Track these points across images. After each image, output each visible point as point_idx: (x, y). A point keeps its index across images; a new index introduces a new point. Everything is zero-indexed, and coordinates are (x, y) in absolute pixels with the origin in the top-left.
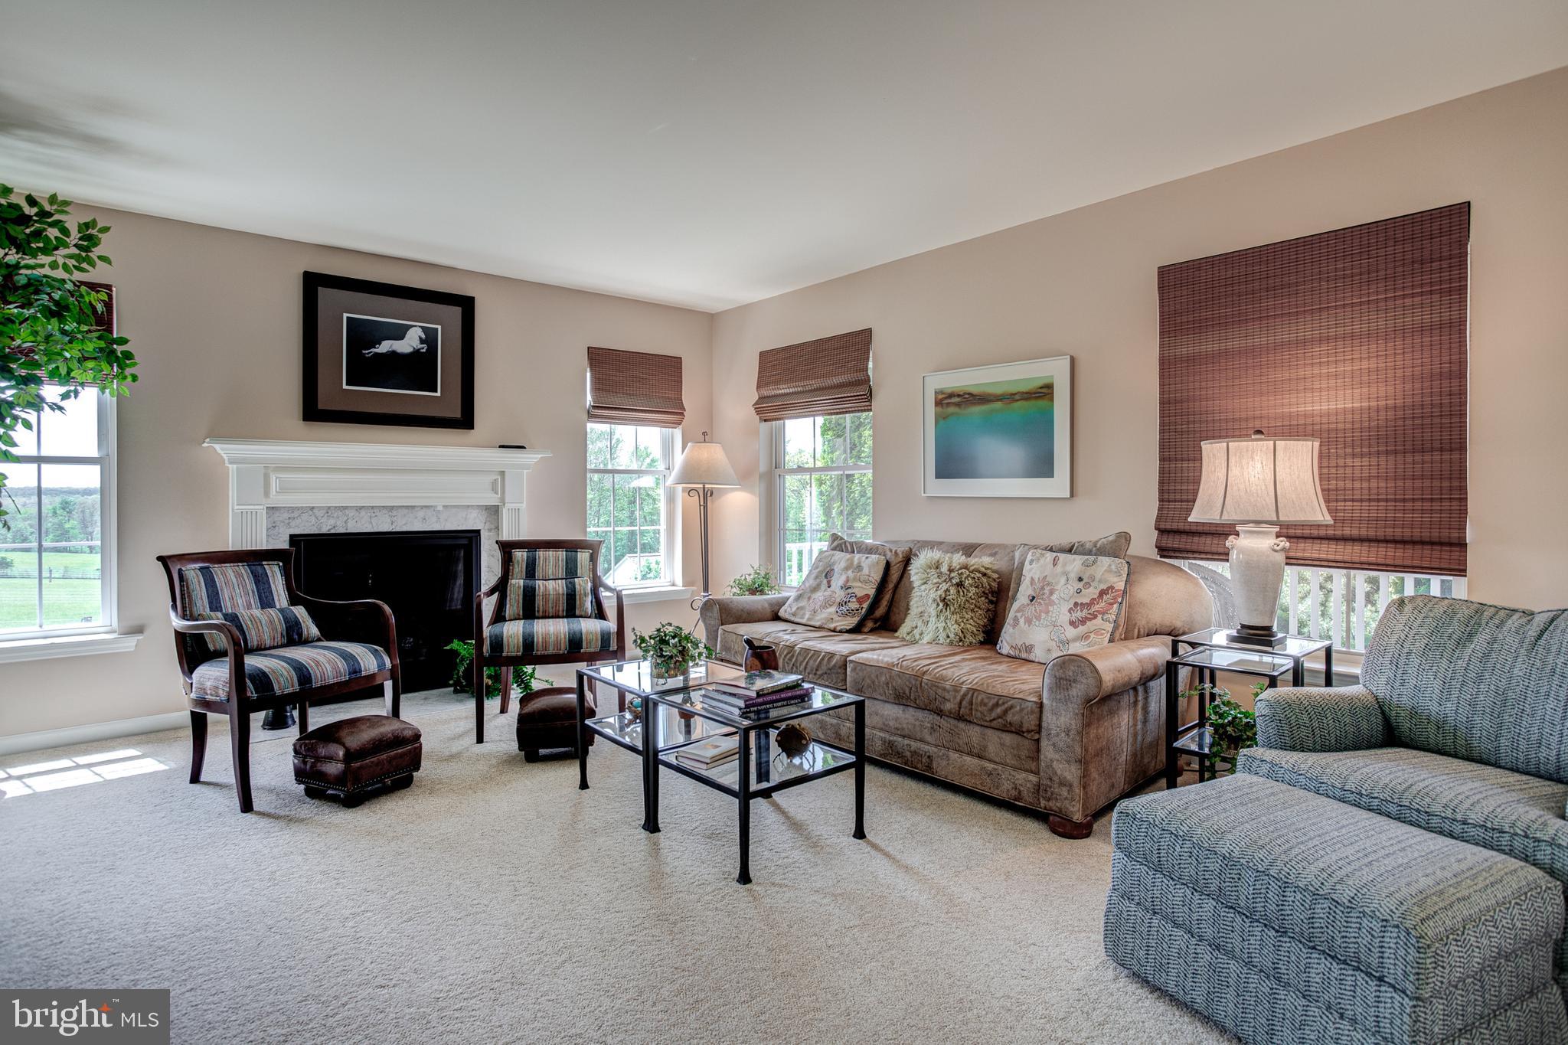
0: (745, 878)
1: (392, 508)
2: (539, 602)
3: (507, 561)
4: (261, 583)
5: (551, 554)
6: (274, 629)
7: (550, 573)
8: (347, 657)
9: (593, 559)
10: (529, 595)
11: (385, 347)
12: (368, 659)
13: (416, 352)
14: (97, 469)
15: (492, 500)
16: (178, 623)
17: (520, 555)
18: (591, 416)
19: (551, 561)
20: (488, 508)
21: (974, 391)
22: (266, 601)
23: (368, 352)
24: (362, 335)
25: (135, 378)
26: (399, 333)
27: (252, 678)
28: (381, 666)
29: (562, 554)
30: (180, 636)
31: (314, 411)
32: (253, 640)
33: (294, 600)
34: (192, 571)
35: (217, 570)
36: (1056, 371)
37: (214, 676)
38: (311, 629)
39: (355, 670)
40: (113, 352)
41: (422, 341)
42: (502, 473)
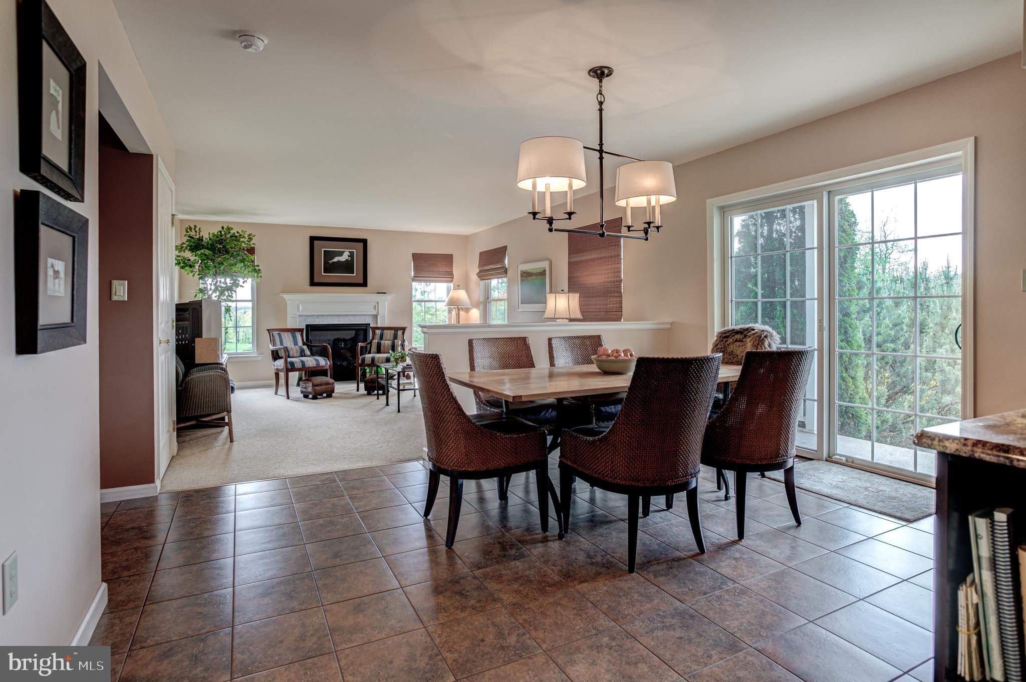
0: (399, 411)
1: (338, 315)
2: (382, 348)
3: (374, 333)
4: (295, 338)
5: (389, 331)
6: (297, 352)
7: (388, 338)
8: (317, 361)
9: (403, 333)
10: (379, 345)
11: (336, 259)
12: (323, 362)
13: (347, 260)
14: (251, 303)
15: (375, 313)
16: (272, 348)
17: (378, 332)
18: (413, 280)
19: (389, 334)
20: (373, 315)
21: (529, 271)
22: (296, 344)
23: (331, 262)
24: (328, 255)
25: (261, 277)
26: (341, 254)
27: (290, 363)
28: (326, 364)
29: (393, 332)
30: (273, 351)
31: (313, 283)
32: (291, 355)
33: (304, 344)
34: (276, 333)
35: (282, 333)
36: (545, 265)
37: (280, 363)
38: (308, 352)
39: (318, 364)
40: (255, 269)
41: (349, 256)
42: (378, 303)
